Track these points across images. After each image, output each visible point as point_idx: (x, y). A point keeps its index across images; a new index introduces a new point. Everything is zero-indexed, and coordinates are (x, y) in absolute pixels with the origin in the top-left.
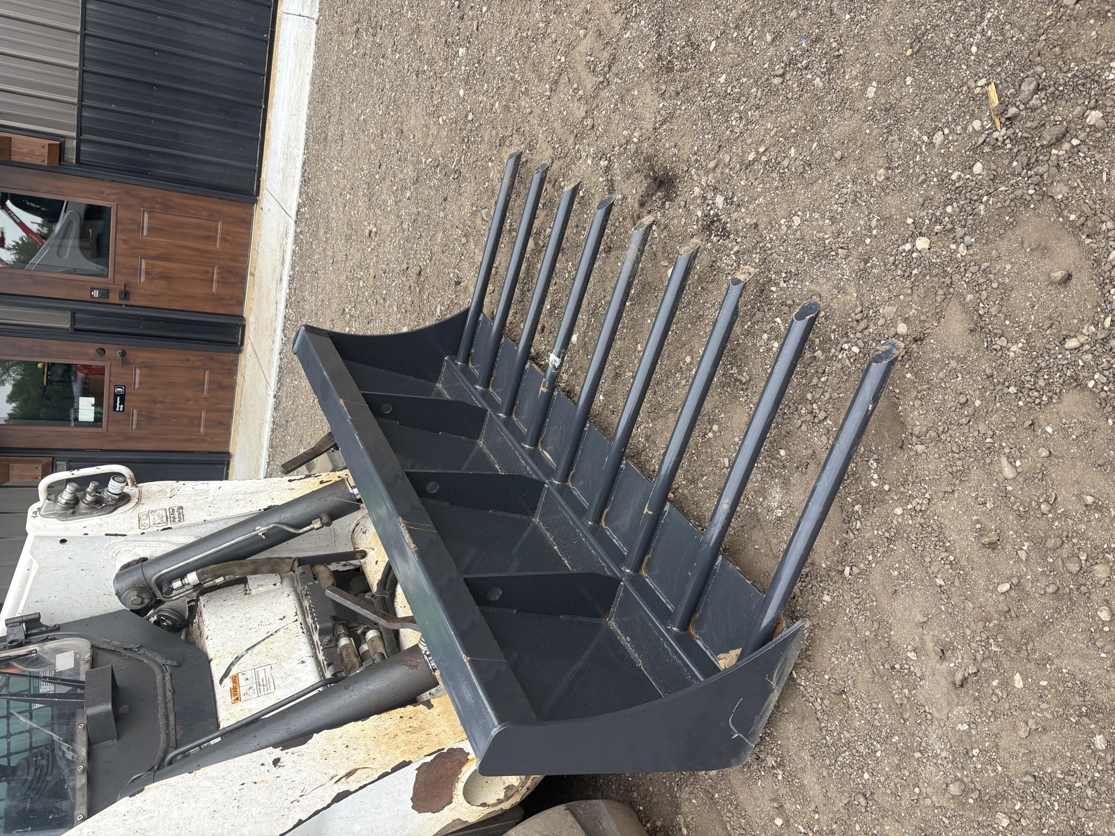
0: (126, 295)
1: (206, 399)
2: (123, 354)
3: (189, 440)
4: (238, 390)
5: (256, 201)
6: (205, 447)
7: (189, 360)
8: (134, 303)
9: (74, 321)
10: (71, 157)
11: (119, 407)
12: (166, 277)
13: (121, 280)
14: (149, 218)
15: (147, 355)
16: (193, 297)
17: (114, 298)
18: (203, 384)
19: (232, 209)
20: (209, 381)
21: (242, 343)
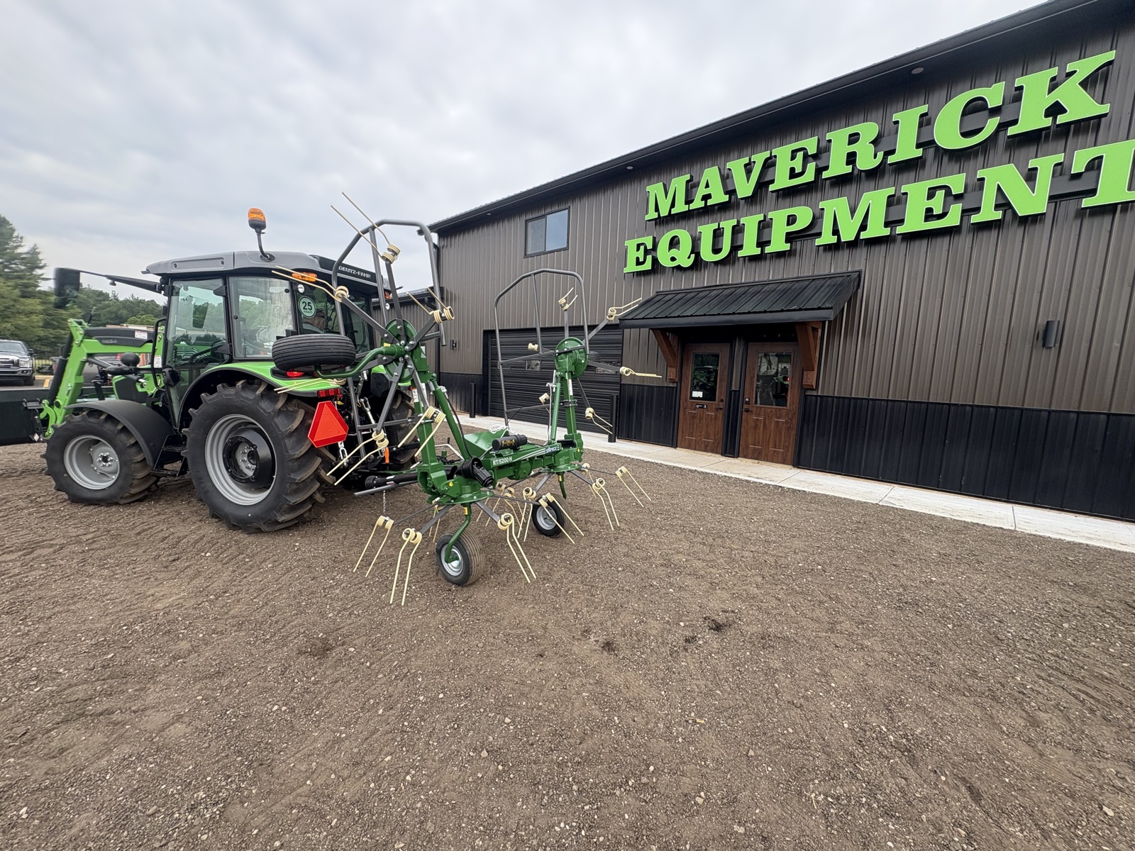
0: (747, 411)
1: (701, 439)
2: (721, 409)
3: (683, 432)
4: (705, 453)
5: (794, 466)
6: (680, 438)
7: (718, 434)
8: (743, 414)
9: (735, 391)
10: (809, 393)
11: (698, 406)
12: (756, 427)
13: (754, 409)
14: (783, 422)
15: (721, 417)
16: (747, 437)
17: (746, 406)
18: (707, 439)
19: (790, 456)
20: (709, 442)
21: (726, 456)
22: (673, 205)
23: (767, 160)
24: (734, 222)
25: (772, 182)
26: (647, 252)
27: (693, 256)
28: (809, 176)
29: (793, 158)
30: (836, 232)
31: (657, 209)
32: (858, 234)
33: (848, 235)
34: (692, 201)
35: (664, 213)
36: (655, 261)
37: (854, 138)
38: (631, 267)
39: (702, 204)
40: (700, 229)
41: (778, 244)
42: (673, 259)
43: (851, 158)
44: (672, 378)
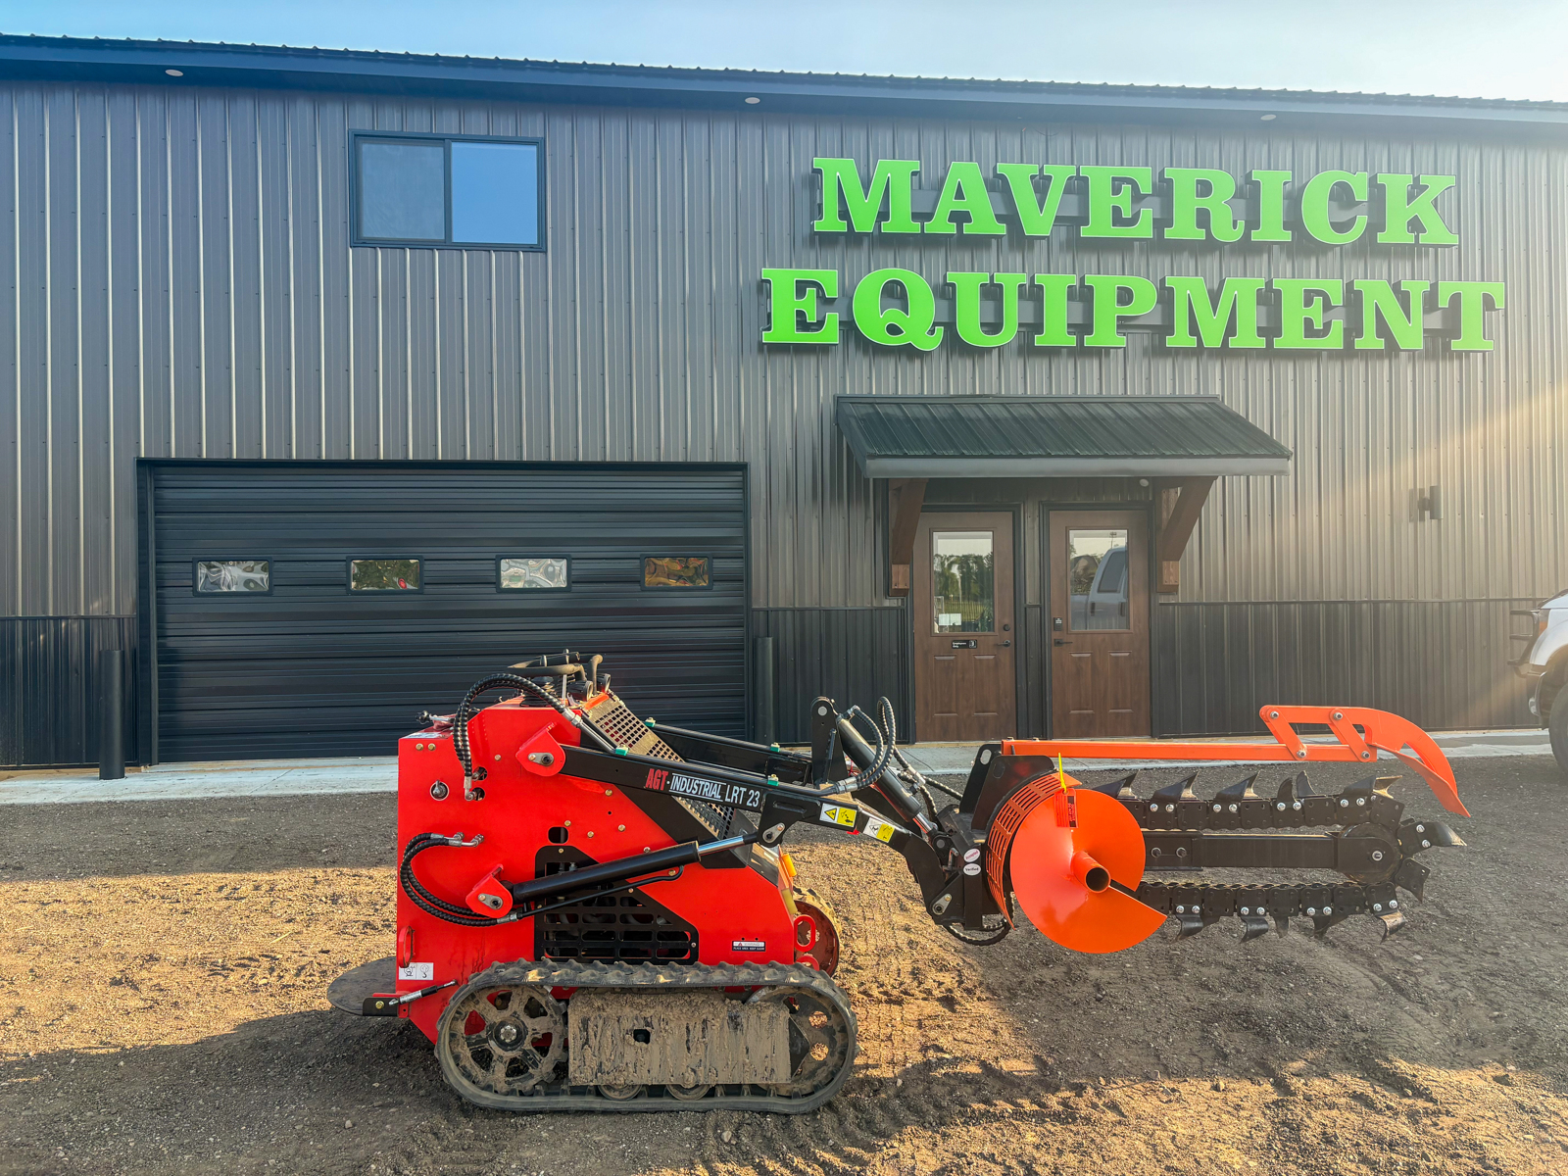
0: (1059, 643)
1: (970, 715)
2: (1007, 645)
3: (927, 706)
5: (1153, 736)
6: (920, 718)
7: (1006, 698)
8: (1053, 652)
9: (1033, 607)
10: (1163, 599)
11: (956, 645)
12: (1079, 673)
13: (1072, 639)
14: (1125, 657)
15: (1008, 663)
17: (1056, 635)
18: (984, 712)
19: (1143, 719)
20: (988, 717)
22: (884, 215)
23: (1070, 178)
24: (1023, 279)
25: (1084, 220)
26: (825, 301)
27: (940, 330)
28: (1144, 229)
29: (1116, 191)
30: (1194, 330)
31: (844, 214)
32: (1225, 342)
33: (1212, 339)
34: (929, 216)
35: (864, 223)
36: (849, 327)
38: (783, 330)
39: (951, 229)
40: (951, 277)
41: (1104, 335)
42: (893, 330)
44: (901, 586)
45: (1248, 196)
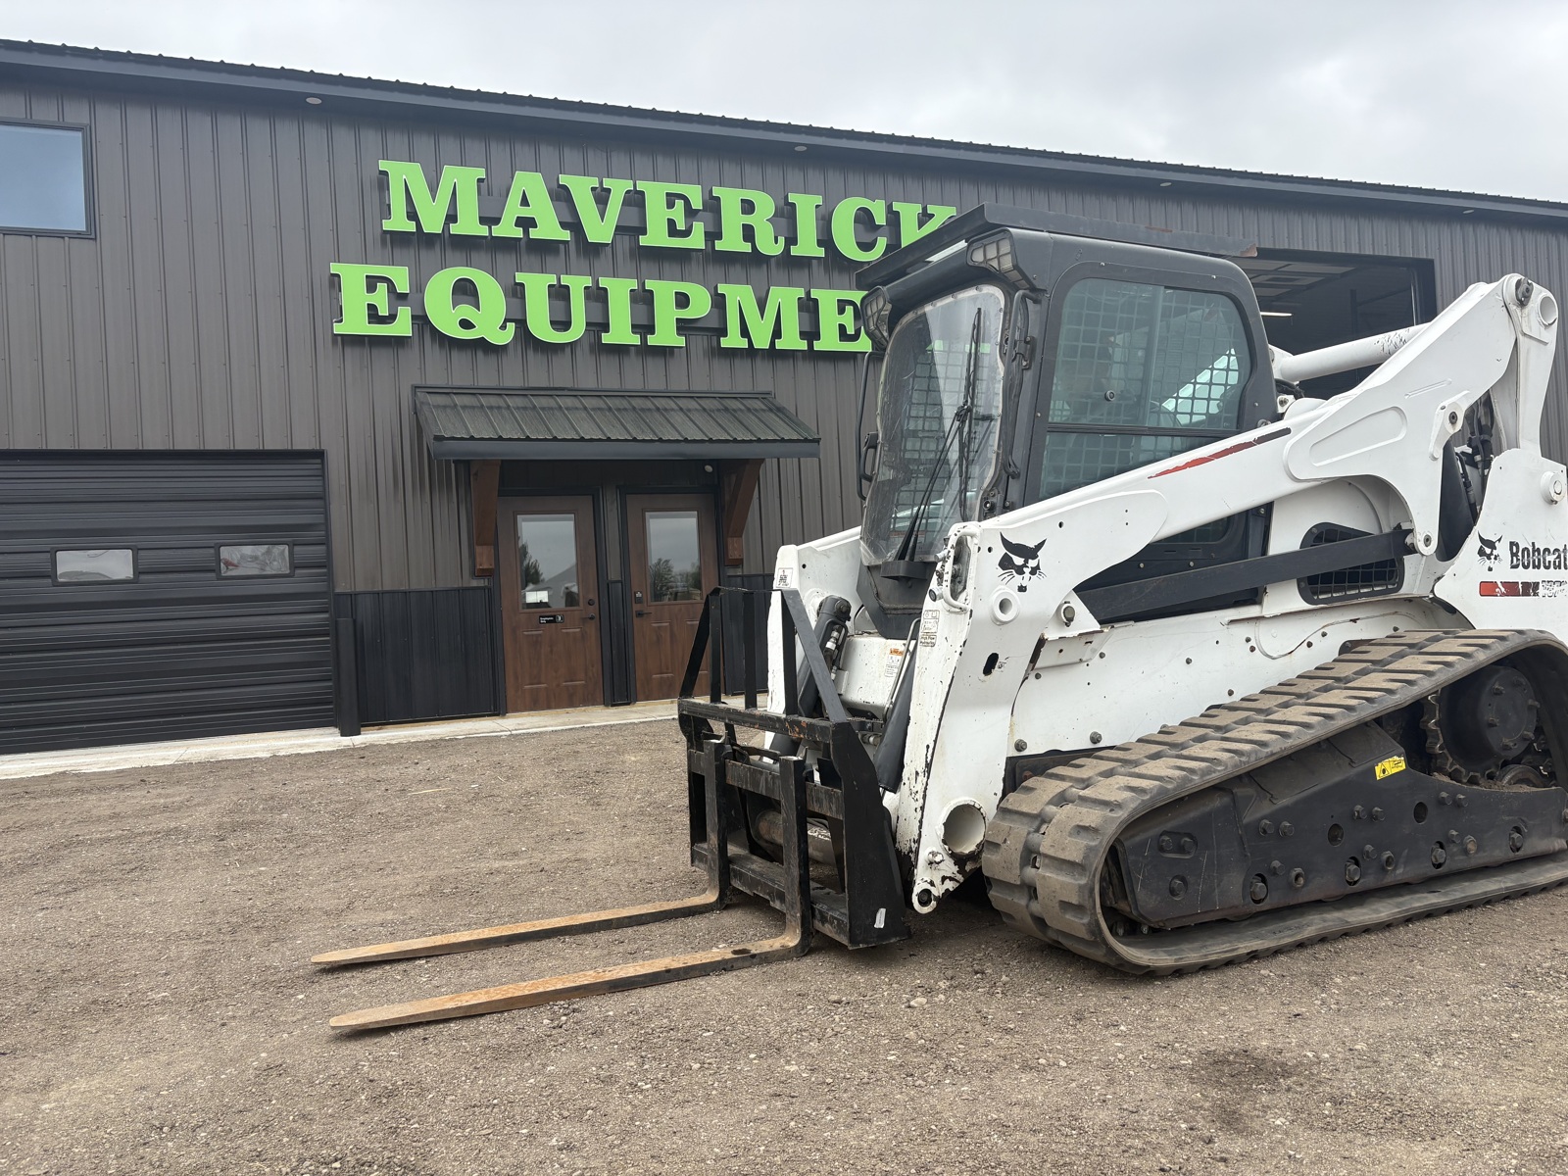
0: (641, 615)
1: (558, 685)
2: (591, 618)
3: (516, 678)
4: (570, 710)
6: (510, 692)
7: (593, 666)
8: (635, 622)
9: (615, 582)
10: (731, 572)
11: (543, 620)
12: (658, 640)
13: (651, 611)
15: (594, 635)
16: (644, 662)
17: (637, 607)
18: (572, 681)
20: (576, 686)
21: (613, 705)
22: (452, 218)
23: (629, 193)
24: (588, 281)
25: (642, 230)
26: (398, 298)
27: (511, 326)
28: (696, 241)
29: (670, 205)
30: (745, 332)
31: (412, 215)
32: (773, 344)
33: (762, 341)
34: (496, 221)
35: (433, 224)
37: (748, 207)
38: (354, 322)
39: (518, 233)
40: (520, 277)
41: (666, 334)
42: (466, 324)
43: (748, 233)
44: (485, 567)
45: (786, 216)
